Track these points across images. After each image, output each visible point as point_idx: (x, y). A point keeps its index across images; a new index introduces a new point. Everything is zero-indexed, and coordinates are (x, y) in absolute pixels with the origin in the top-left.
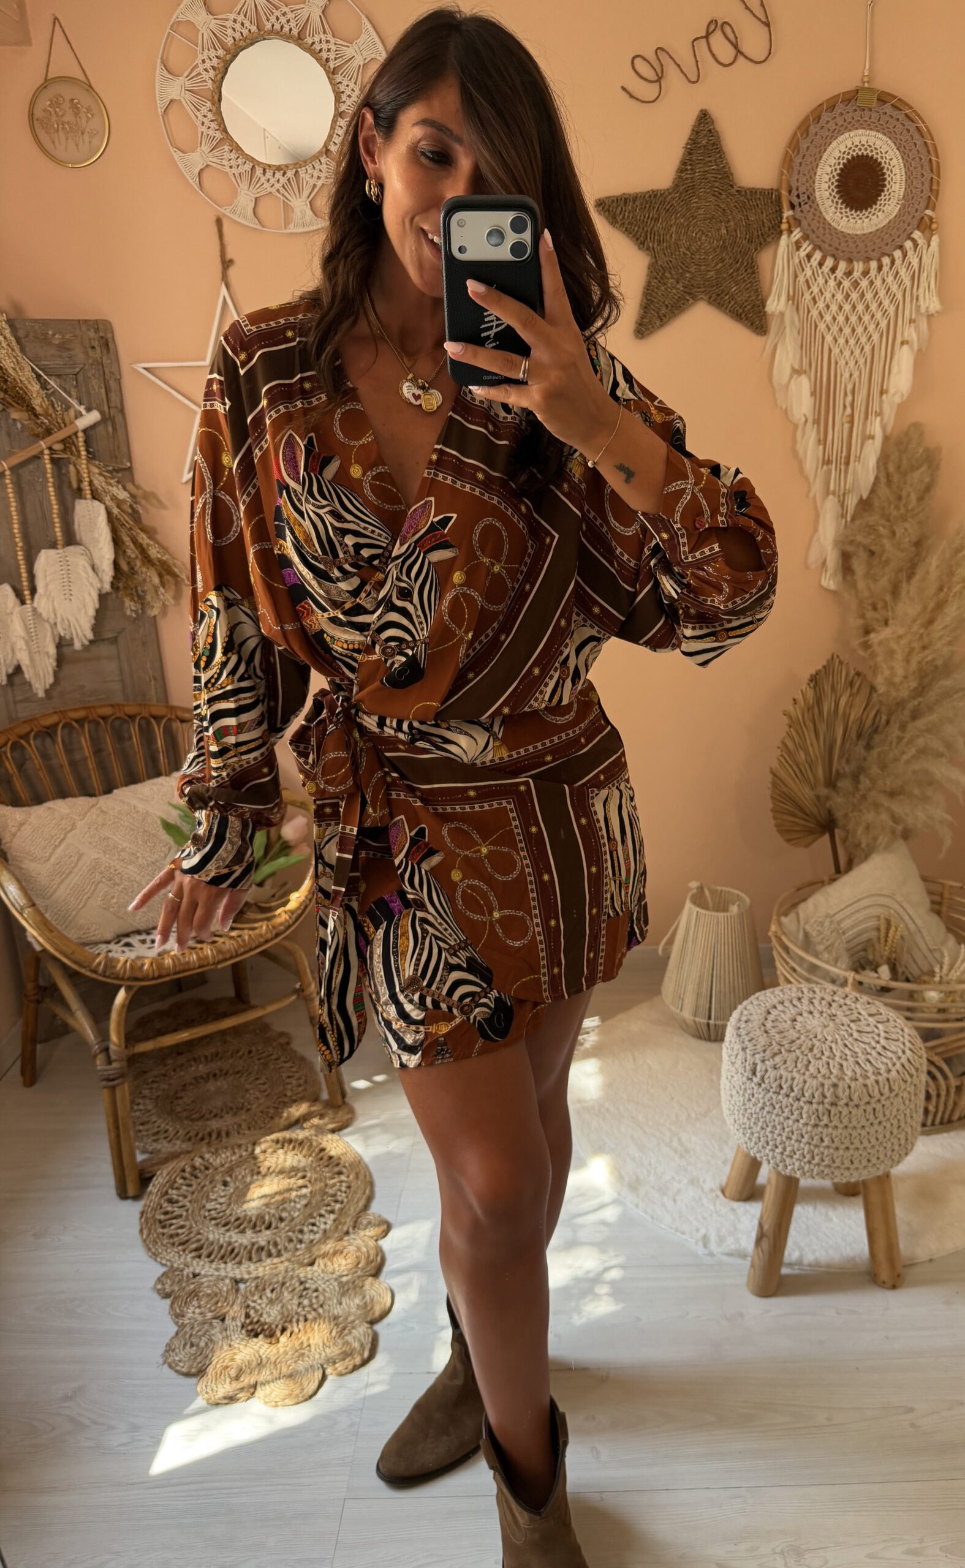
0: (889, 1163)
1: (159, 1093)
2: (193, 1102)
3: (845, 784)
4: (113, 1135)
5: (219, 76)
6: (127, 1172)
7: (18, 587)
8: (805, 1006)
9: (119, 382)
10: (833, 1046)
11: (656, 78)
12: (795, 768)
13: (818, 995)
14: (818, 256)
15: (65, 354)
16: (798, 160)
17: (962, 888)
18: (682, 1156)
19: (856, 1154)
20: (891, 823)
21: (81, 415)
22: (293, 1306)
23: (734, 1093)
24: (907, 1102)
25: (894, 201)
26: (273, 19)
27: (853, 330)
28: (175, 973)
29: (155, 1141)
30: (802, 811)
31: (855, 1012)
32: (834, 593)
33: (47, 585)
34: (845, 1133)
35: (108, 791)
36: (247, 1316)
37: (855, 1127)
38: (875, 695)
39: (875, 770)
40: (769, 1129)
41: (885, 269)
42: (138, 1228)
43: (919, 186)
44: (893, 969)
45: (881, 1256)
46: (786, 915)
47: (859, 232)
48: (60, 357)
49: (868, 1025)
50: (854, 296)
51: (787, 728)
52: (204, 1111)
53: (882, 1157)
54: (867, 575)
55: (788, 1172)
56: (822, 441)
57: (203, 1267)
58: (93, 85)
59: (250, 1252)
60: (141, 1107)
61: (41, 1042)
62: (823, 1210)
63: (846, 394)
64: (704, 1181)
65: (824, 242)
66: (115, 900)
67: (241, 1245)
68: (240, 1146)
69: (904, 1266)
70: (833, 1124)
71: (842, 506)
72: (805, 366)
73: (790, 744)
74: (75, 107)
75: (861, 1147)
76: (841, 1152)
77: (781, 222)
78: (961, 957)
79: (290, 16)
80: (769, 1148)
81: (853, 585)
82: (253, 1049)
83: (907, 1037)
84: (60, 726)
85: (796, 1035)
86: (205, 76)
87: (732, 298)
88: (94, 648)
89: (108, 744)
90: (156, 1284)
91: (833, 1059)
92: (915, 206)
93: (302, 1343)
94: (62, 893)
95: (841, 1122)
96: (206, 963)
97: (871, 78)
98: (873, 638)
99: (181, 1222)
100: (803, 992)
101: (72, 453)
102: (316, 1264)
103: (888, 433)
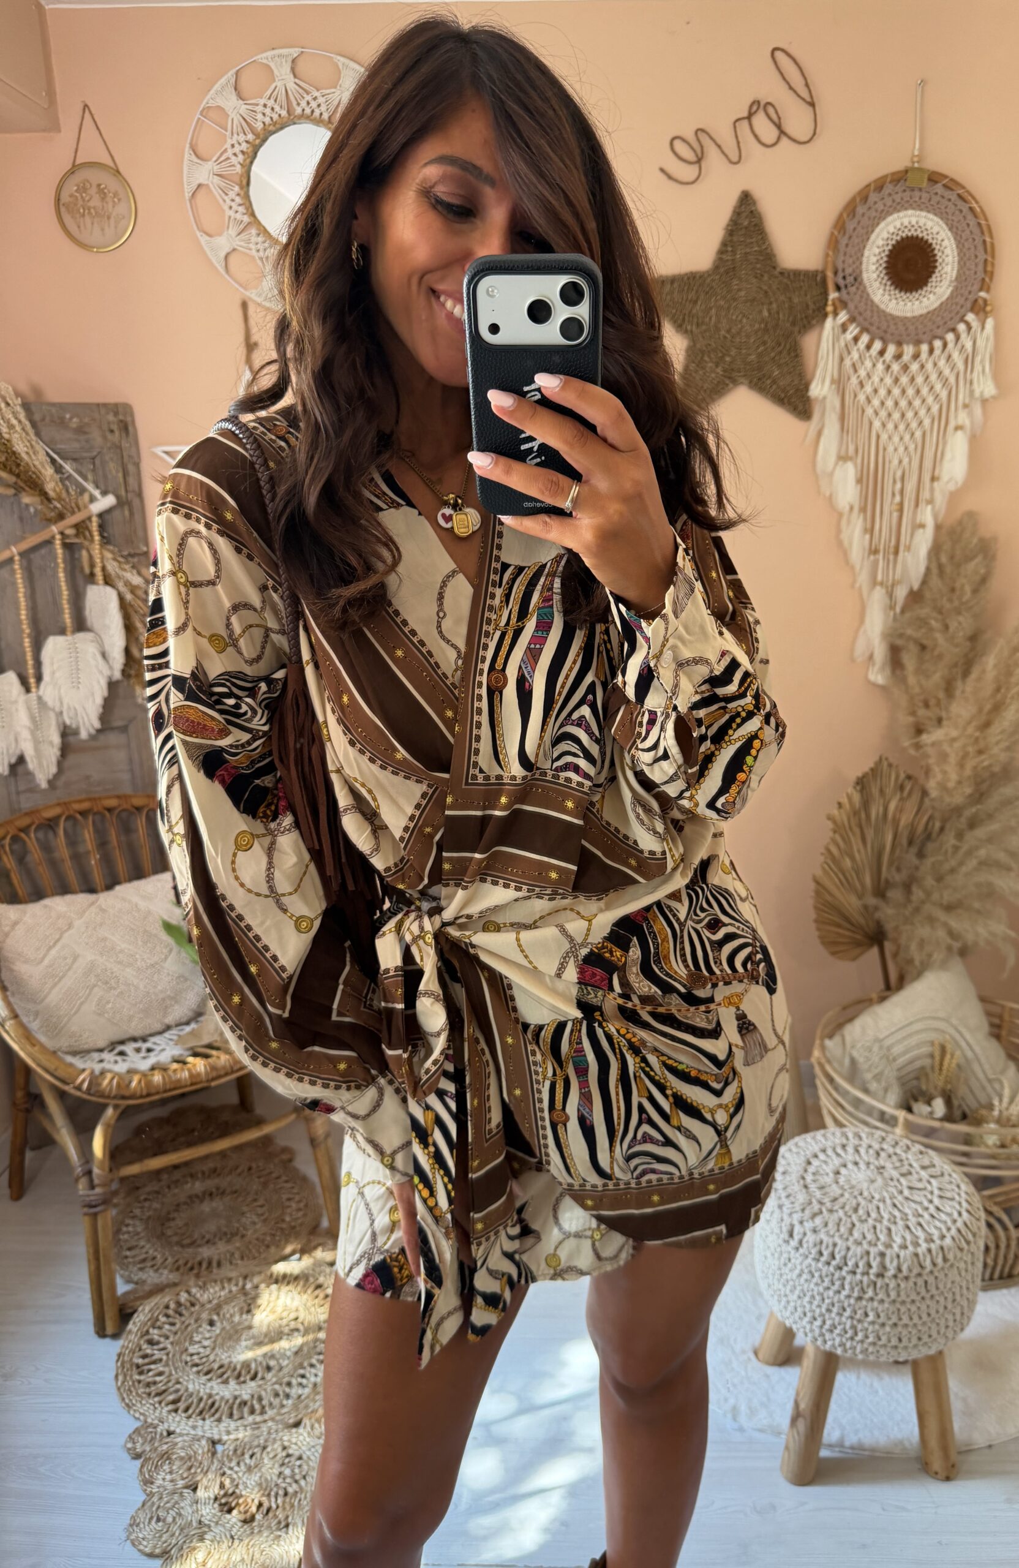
0: (942, 1341)
1: (151, 1213)
2: (186, 1225)
3: (895, 894)
4: (93, 1267)
5: (248, 161)
6: (106, 1308)
7: (23, 674)
8: (850, 1156)
9: (137, 465)
10: (881, 1205)
11: (696, 159)
12: (841, 877)
13: (866, 1141)
14: (865, 339)
15: (82, 438)
16: (844, 241)
19: (904, 1332)
20: (949, 941)
21: (97, 500)
22: (273, 1476)
23: (769, 1255)
24: (963, 1273)
25: (945, 283)
26: (303, 104)
27: (903, 415)
28: (165, 1091)
29: (141, 1269)
30: (851, 923)
31: (906, 1163)
32: (883, 688)
33: (53, 673)
34: (892, 1308)
35: (109, 887)
36: (222, 1486)
37: (903, 1303)
38: (927, 801)
39: (929, 881)
40: (807, 1299)
41: (937, 352)
42: (114, 1373)
43: (973, 267)
44: (948, 1102)
45: (933, 1444)
46: (831, 1037)
47: (909, 315)
48: (78, 441)
49: (920, 1180)
50: (904, 380)
51: (831, 834)
52: (196, 1236)
53: (935, 1334)
54: (918, 671)
55: (828, 1347)
56: (870, 529)
57: (180, 1424)
58: (121, 170)
59: (231, 1408)
60: (130, 1229)
63: (895, 482)
64: (735, 1340)
65: (871, 324)
67: (222, 1398)
68: (230, 1280)
69: (961, 1453)
70: (880, 1296)
71: (892, 597)
72: (851, 452)
73: (835, 850)
74: (102, 192)
75: (911, 1323)
76: (888, 1329)
77: (826, 304)
79: (321, 100)
80: (807, 1319)
81: (903, 680)
82: (254, 1166)
83: (963, 1195)
84: (63, 818)
85: (839, 1192)
86: (234, 160)
87: (774, 382)
88: (102, 737)
89: (113, 836)
90: (126, 1442)
91: (880, 1222)
92: (969, 288)
93: (279, 1522)
94: (54, 997)
95: (888, 1295)
96: (198, 1080)
97: (920, 160)
98: (925, 738)
99: (160, 1367)
100: (847, 1139)
101: (85, 538)
102: (303, 1425)
103: (940, 522)
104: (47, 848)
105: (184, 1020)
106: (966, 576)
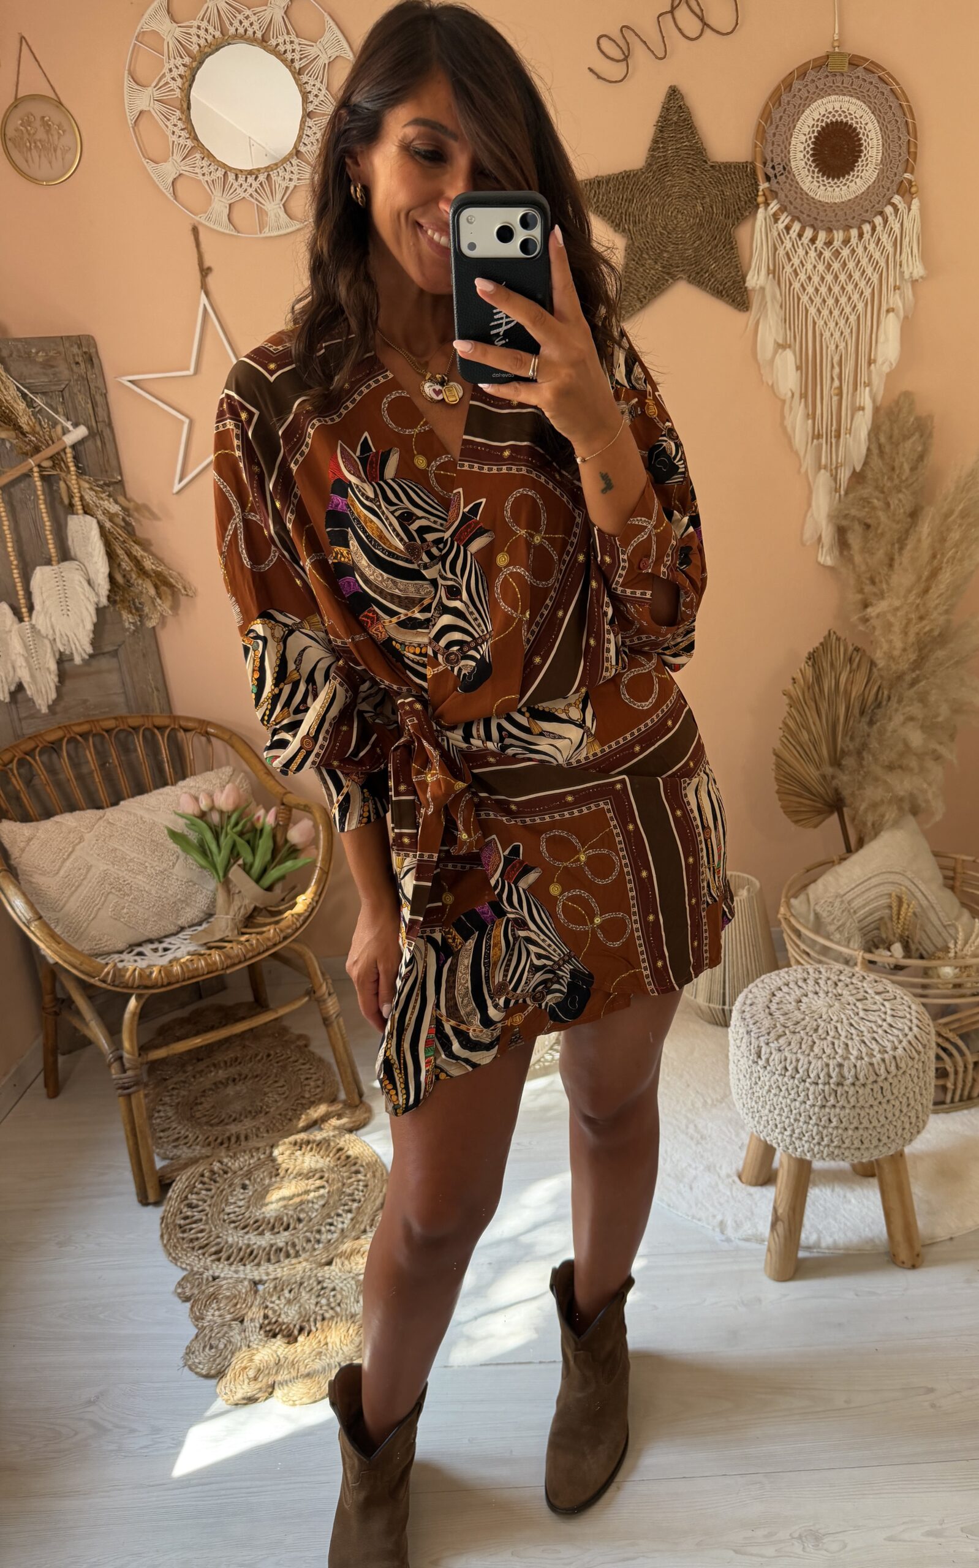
0: (901, 1142)
1: (180, 1099)
2: (213, 1107)
3: (849, 762)
4: (131, 1143)
5: (187, 84)
6: (147, 1180)
7: (15, 604)
8: (810, 986)
9: (105, 396)
10: (839, 1025)
11: (622, 57)
12: (799, 748)
13: (824, 975)
14: (796, 227)
15: (50, 371)
16: (771, 131)
17: (974, 861)
18: (698, 1143)
19: (866, 1134)
21: (69, 431)
22: (310, 1305)
23: (741, 1077)
24: (916, 1080)
25: (872, 166)
26: (236, 23)
27: (837, 301)
28: (184, 980)
29: (175, 1147)
30: (808, 791)
31: (861, 990)
32: (832, 569)
33: (44, 602)
34: (853, 1113)
35: (115, 804)
36: (266, 1317)
37: (862, 1108)
38: (875, 670)
39: (876, 746)
40: (777, 1112)
41: (866, 236)
42: (159, 1234)
43: (896, 149)
44: (906, 947)
45: (899, 1237)
46: (795, 896)
47: (836, 201)
48: (45, 374)
49: (875, 1003)
50: (836, 266)
51: (787, 708)
52: (223, 1116)
53: (892, 1136)
54: (865, 550)
55: (798, 1154)
56: (811, 416)
57: (223, 1270)
58: (63, 101)
59: (269, 1254)
60: (162, 1114)
61: (63, 1054)
62: (841, 1193)
63: (833, 367)
64: (721, 1167)
65: (801, 212)
67: (260, 1247)
69: (923, 1246)
70: (841, 1103)
71: (835, 480)
72: (789, 340)
73: (792, 724)
74: (47, 126)
75: (871, 1126)
76: (850, 1132)
77: (757, 195)
78: (976, 931)
80: (777, 1131)
81: (850, 560)
82: (272, 1052)
83: (914, 1013)
84: (65, 741)
85: (801, 1016)
86: (173, 85)
87: (711, 276)
88: (94, 663)
89: (114, 758)
90: (176, 1288)
91: (837, 1039)
92: (895, 170)
93: (319, 1342)
94: (72, 905)
95: (849, 1102)
96: (214, 968)
97: (841, 43)
98: (870, 611)
99: (200, 1226)
100: (808, 974)
101: (61, 470)
102: (334, 1263)
103: (878, 403)
104: (52, 771)
105: (197, 921)
106: (904, 455)
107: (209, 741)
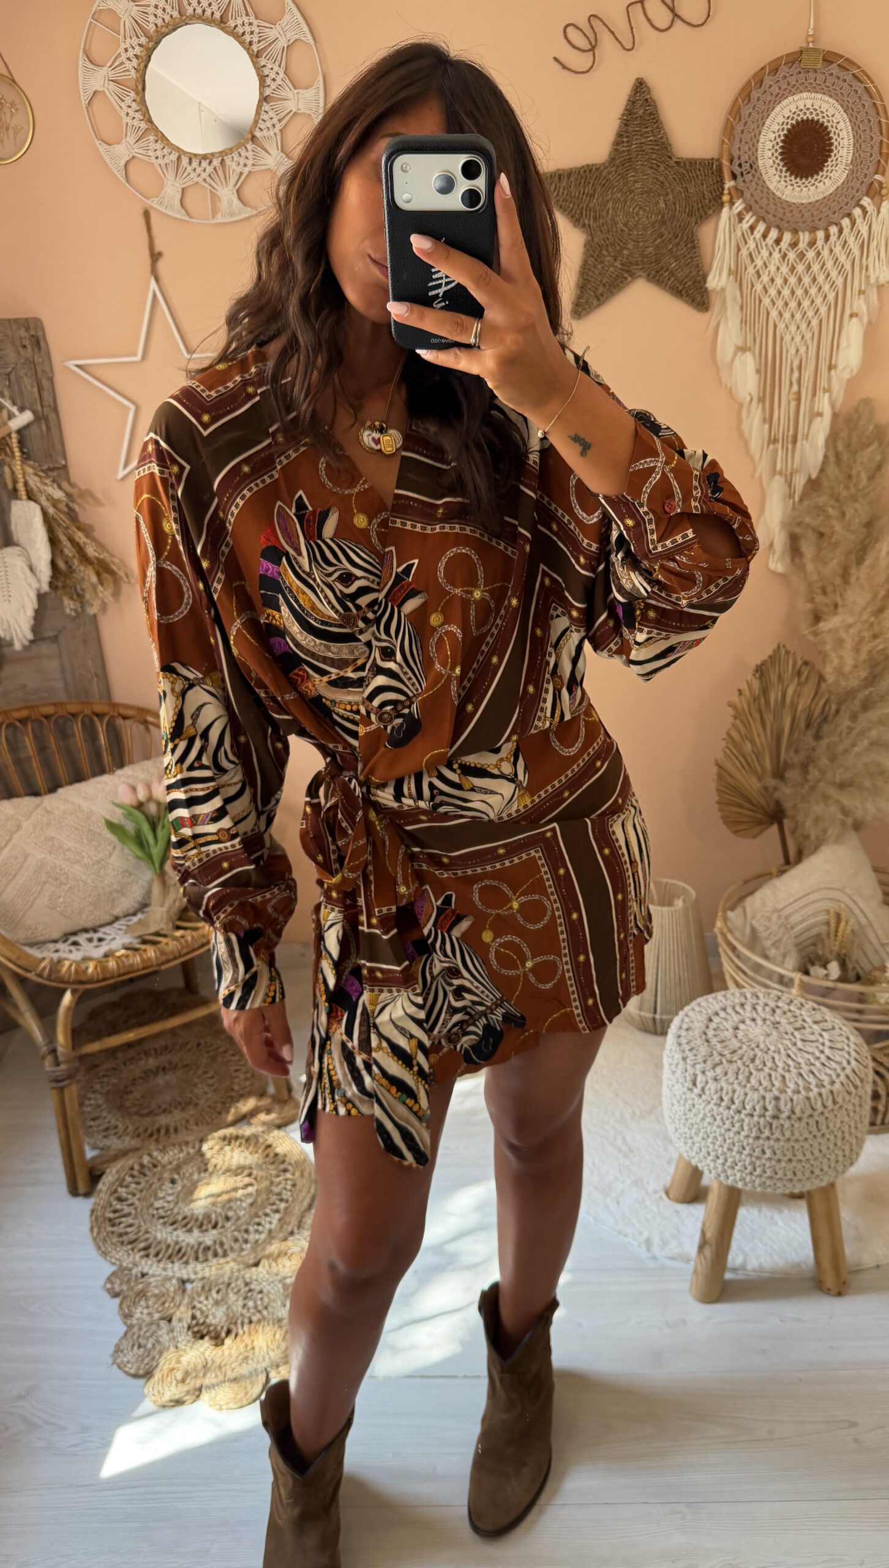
0: (832, 1173)
1: (110, 1087)
2: (143, 1096)
3: (793, 775)
4: (63, 1134)
5: (143, 65)
6: (77, 1170)
8: (748, 1013)
9: (51, 380)
10: (776, 1056)
11: (589, 47)
12: (742, 760)
13: (762, 1000)
14: (761, 227)
16: (739, 128)
19: (799, 1166)
20: (841, 815)
21: (15, 416)
22: (238, 1307)
23: (675, 1102)
24: (852, 1114)
25: (841, 167)
27: (799, 304)
28: (120, 975)
29: (105, 1137)
30: (751, 803)
31: (799, 1019)
32: (783, 576)
34: (787, 1146)
35: (53, 789)
36: (194, 1317)
37: (797, 1140)
38: (824, 685)
39: (824, 761)
40: (710, 1140)
41: (833, 239)
42: (89, 1226)
43: (868, 149)
44: (843, 966)
45: (826, 1264)
46: (733, 909)
47: (804, 201)
49: (813, 1033)
50: (800, 268)
51: (732, 719)
52: (153, 1106)
53: (826, 1168)
54: (816, 559)
55: (730, 1182)
56: (768, 420)
57: (151, 1267)
58: (17, 79)
59: (197, 1252)
60: (92, 1102)
63: (792, 371)
64: (648, 1183)
65: (767, 212)
66: (61, 900)
67: (188, 1245)
68: (187, 1143)
69: (850, 1273)
70: (775, 1136)
71: (790, 486)
72: (749, 343)
73: (736, 735)
75: (805, 1159)
76: (783, 1164)
77: (722, 194)
80: (710, 1158)
81: (802, 568)
82: (202, 1042)
83: (852, 1046)
84: (4, 726)
85: (739, 1045)
86: (128, 64)
87: (672, 274)
88: (35, 648)
89: (52, 742)
90: (105, 1283)
91: (776, 1070)
92: (865, 171)
93: (246, 1346)
94: (9, 894)
95: (783, 1135)
96: (149, 964)
97: (815, 40)
98: (822, 625)
99: (130, 1220)
100: (746, 998)
101: (6, 454)
102: (261, 1265)
103: (837, 410)
105: (131, 911)
106: (862, 463)
107: (148, 729)
